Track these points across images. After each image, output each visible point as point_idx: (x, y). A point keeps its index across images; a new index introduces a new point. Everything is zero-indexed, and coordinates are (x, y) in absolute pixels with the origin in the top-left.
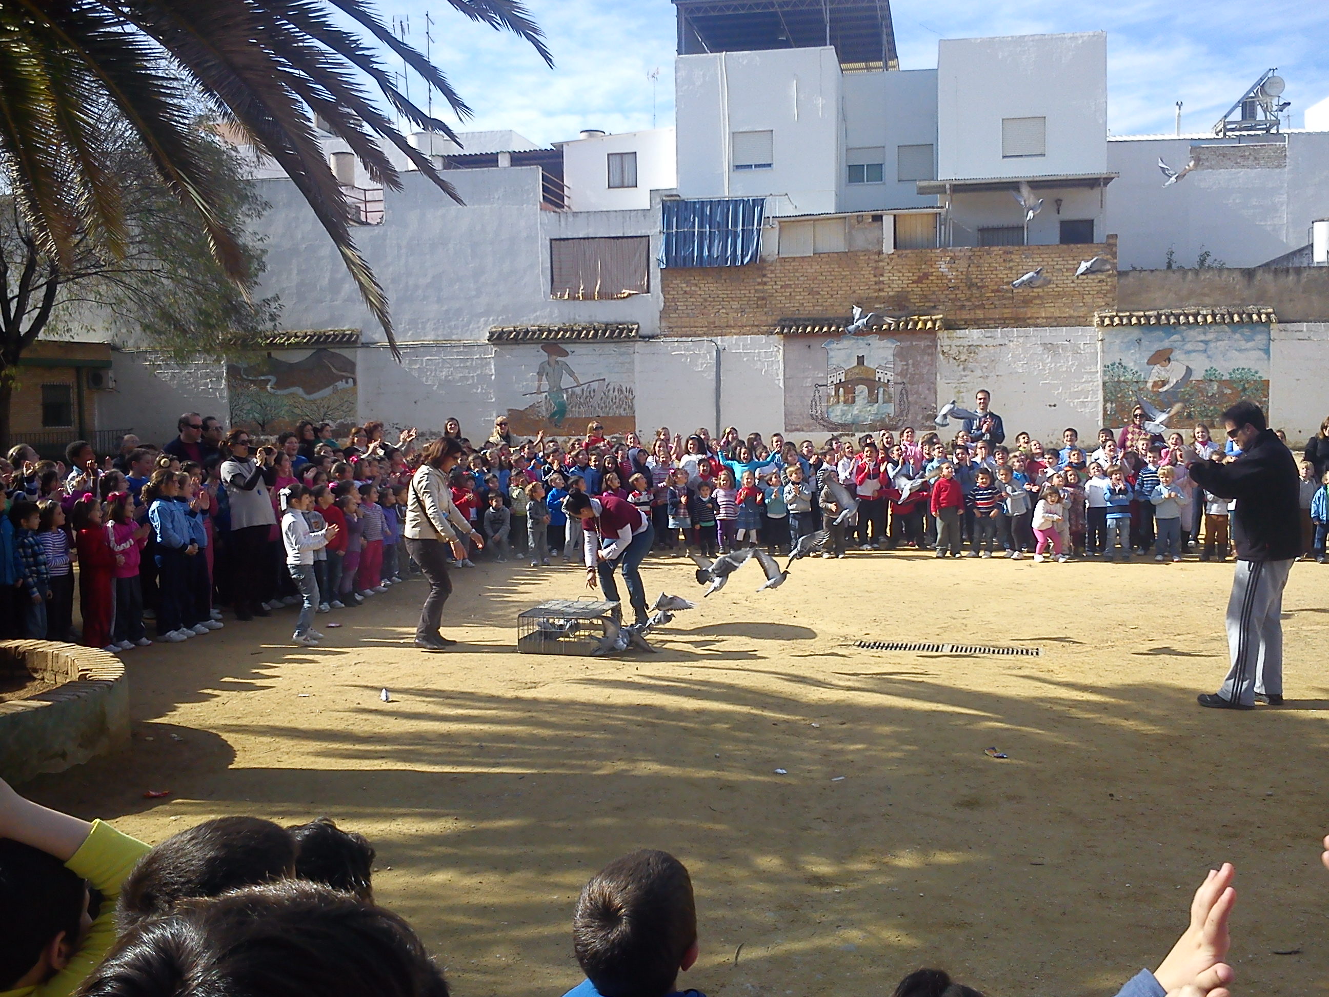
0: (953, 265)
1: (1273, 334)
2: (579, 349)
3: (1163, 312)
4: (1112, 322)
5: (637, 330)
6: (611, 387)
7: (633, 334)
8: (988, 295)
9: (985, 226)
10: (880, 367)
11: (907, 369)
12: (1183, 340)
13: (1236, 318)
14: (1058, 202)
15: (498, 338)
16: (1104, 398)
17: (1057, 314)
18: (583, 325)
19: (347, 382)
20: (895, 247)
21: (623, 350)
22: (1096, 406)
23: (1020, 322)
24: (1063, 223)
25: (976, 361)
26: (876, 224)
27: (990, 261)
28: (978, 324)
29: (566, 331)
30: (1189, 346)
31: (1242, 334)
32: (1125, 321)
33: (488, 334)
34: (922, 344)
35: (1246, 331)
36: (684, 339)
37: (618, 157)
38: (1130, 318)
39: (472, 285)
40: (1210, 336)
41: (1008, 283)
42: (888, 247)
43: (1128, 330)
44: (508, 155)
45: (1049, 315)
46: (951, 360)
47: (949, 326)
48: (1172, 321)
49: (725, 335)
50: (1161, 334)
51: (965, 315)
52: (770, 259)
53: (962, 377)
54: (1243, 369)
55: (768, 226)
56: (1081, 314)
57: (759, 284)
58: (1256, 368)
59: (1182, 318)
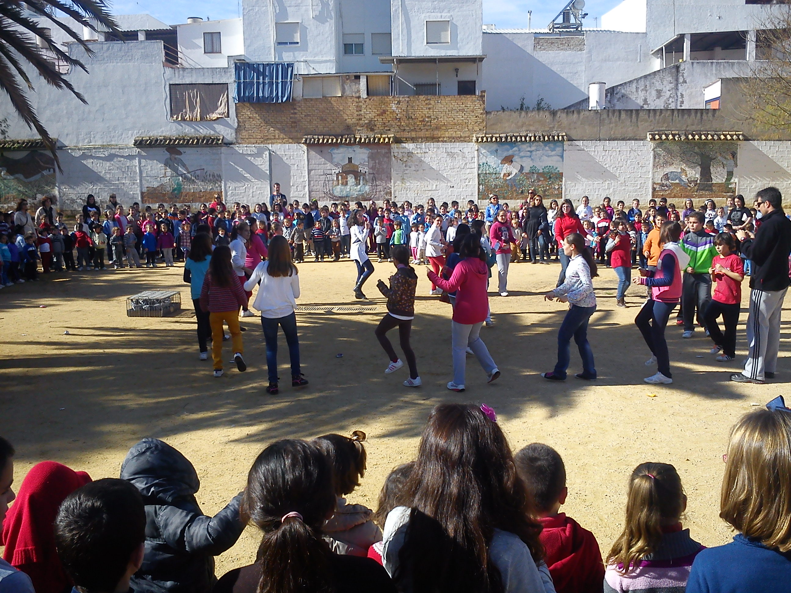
0: (399, 106)
1: (565, 147)
2: (188, 150)
3: (509, 134)
4: (483, 140)
5: (222, 140)
6: (208, 174)
7: (220, 142)
8: (418, 123)
9: (418, 83)
10: (361, 164)
11: (375, 166)
12: (519, 150)
13: (546, 138)
14: (457, 70)
15: (139, 144)
16: (479, 183)
17: (454, 135)
18: (190, 136)
19: (50, 171)
20: (368, 94)
21: (214, 151)
22: (474, 187)
23: (434, 139)
24: (459, 82)
25: (412, 161)
26: (357, 81)
27: (418, 104)
28: (413, 140)
29: (180, 140)
30: (522, 154)
31: (549, 147)
32: (489, 140)
33: (134, 142)
34: (383, 151)
35: (552, 145)
36: (250, 145)
37: (210, 35)
38: (492, 138)
39: (123, 112)
40: (533, 148)
41: (428, 117)
42: (364, 95)
43: (491, 144)
44: (144, 32)
45: (450, 136)
46: (399, 160)
47: (398, 141)
48: (514, 139)
49: (274, 144)
50: (507, 147)
51: (406, 135)
52: (298, 99)
53: (404, 170)
54: (550, 166)
55: (296, 80)
56: (467, 135)
57: (292, 114)
58: (557, 166)
59: (518, 138)
